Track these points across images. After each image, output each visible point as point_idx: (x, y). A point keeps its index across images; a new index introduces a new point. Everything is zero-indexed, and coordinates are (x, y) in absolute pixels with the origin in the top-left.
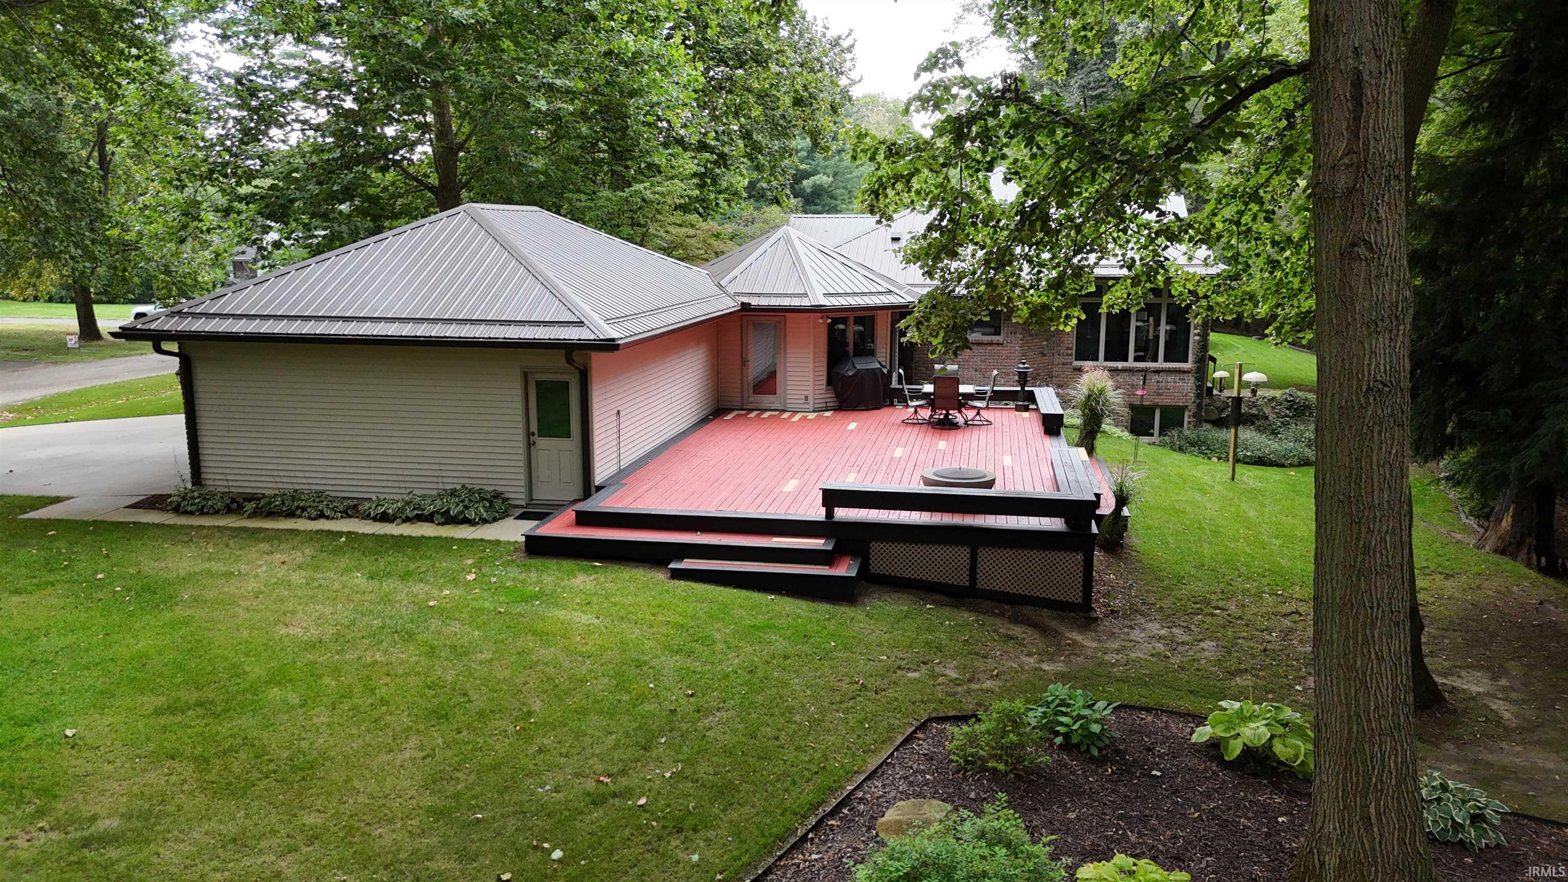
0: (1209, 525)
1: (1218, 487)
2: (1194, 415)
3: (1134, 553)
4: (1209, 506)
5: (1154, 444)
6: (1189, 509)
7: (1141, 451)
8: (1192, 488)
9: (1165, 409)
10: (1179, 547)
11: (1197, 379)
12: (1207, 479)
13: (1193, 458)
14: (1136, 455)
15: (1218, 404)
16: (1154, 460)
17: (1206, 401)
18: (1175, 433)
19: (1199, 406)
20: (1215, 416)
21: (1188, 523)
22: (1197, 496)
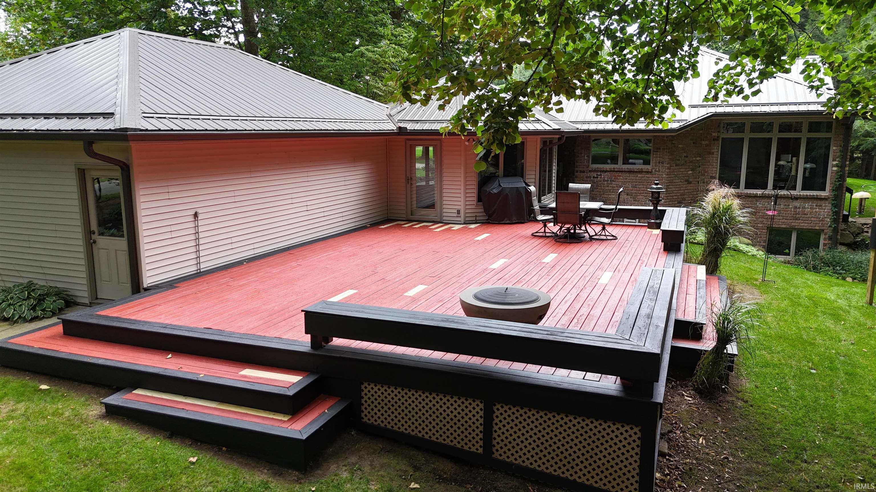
0: (844, 363)
1: (854, 313)
2: (830, 238)
3: (740, 403)
4: (843, 336)
5: (789, 262)
6: (819, 340)
7: (771, 270)
8: (824, 313)
9: (801, 233)
10: (802, 398)
11: (835, 206)
12: (842, 303)
13: (827, 278)
14: (764, 273)
15: (853, 230)
16: (785, 280)
17: (842, 226)
18: (809, 254)
19: (835, 230)
20: (850, 239)
21: (816, 359)
22: (830, 324)
